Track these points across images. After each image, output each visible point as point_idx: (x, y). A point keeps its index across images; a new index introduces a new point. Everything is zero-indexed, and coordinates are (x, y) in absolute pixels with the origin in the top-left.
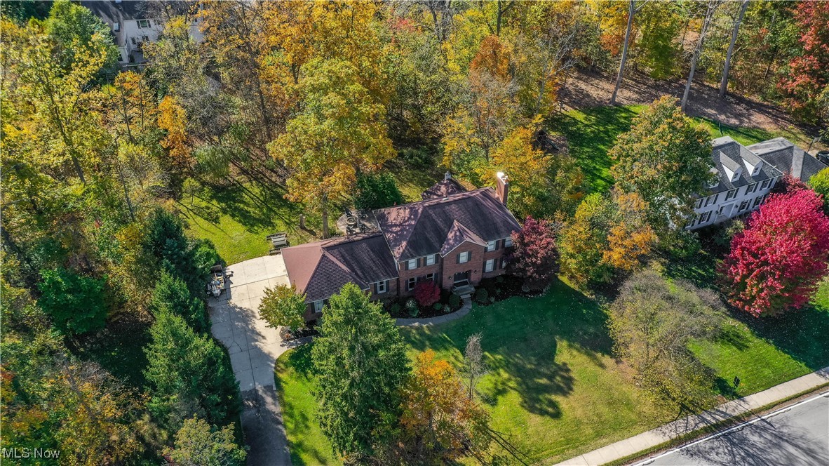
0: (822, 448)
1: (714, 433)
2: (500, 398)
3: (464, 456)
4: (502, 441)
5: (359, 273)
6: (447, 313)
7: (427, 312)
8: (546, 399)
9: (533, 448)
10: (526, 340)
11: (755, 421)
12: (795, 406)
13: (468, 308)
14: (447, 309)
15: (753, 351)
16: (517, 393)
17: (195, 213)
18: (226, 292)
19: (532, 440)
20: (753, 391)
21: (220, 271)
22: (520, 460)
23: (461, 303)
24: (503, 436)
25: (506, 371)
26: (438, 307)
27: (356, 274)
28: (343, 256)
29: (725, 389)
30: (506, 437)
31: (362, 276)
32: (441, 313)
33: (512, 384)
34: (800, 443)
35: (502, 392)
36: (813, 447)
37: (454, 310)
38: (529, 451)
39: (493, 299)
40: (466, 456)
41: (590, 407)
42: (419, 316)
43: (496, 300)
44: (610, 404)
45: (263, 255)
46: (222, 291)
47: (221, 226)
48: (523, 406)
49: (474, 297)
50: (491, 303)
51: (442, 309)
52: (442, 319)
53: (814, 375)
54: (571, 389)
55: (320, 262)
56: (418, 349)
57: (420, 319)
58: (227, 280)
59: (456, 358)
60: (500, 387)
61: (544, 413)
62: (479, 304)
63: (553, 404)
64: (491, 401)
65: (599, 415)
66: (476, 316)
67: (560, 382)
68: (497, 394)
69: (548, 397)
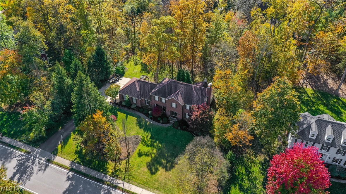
2: (144, 156)
3: (112, 162)
4: (127, 167)
5: (142, 93)
7: (154, 119)
8: (157, 167)
9: (133, 176)
10: (175, 147)
13: (169, 125)
14: (161, 121)
16: (151, 159)
17: (134, 61)
19: (136, 173)
22: (125, 176)
23: (168, 122)
24: (130, 166)
25: (156, 151)
26: (159, 119)
27: (141, 93)
28: (141, 85)
30: (130, 167)
31: (142, 94)
32: (159, 122)
33: (153, 156)
35: (147, 155)
37: (163, 123)
38: (131, 176)
40: (113, 163)
41: (166, 180)
42: (151, 118)
43: (181, 129)
47: (135, 66)
48: (147, 163)
49: (174, 123)
50: (178, 129)
52: (156, 123)
55: (132, 83)
56: (139, 127)
57: (150, 120)
59: (147, 136)
60: (148, 153)
61: (150, 170)
62: (174, 126)
63: (157, 170)
64: (140, 155)
65: (166, 184)
66: (168, 129)
67: (169, 165)
68: (145, 155)
69: (158, 166)
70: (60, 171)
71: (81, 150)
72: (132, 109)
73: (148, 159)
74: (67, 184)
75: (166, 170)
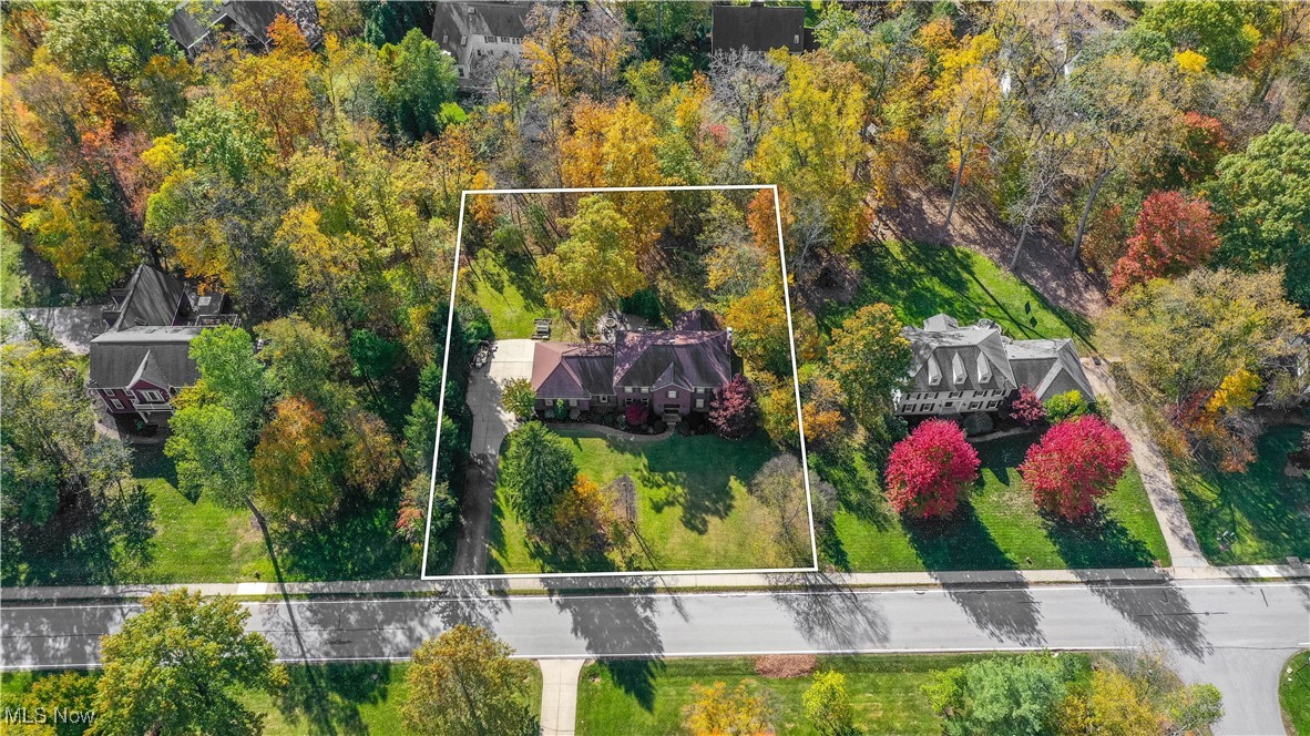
0: (884, 624)
1: (807, 591)
2: (666, 508)
4: (644, 546)
5: (588, 384)
6: (649, 434)
7: (633, 429)
8: (701, 517)
10: (703, 474)
11: (847, 592)
12: (886, 593)
13: (668, 434)
14: (651, 431)
15: (886, 538)
16: (681, 507)
18: (487, 365)
20: (861, 570)
21: (487, 345)
22: (651, 563)
23: (665, 428)
25: (682, 488)
26: (644, 427)
28: (577, 366)
29: (842, 562)
30: (650, 544)
32: (645, 432)
33: (681, 500)
34: (869, 615)
35: (670, 504)
36: (878, 621)
37: (657, 433)
39: (693, 432)
40: (615, 548)
43: (695, 434)
44: (740, 545)
45: (526, 337)
46: (483, 365)
47: (503, 297)
48: (681, 519)
49: (678, 426)
50: (690, 435)
51: (647, 430)
52: (643, 438)
53: (926, 574)
54: (727, 515)
58: (490, 355)
60: (670, 499)
61: (694, 528)
62: (680, 433)
63: (705, 523)
64: (658, 508)
65: (726, 551)
66: (673, 443)
67: (720, 506)
68: (666, 504)
69: (704, 515)
70: (529, 603)
71: (538, 547)
72: (574, 421)
73: (678, 511)
74: (568, 616)
75: (721, 518)
